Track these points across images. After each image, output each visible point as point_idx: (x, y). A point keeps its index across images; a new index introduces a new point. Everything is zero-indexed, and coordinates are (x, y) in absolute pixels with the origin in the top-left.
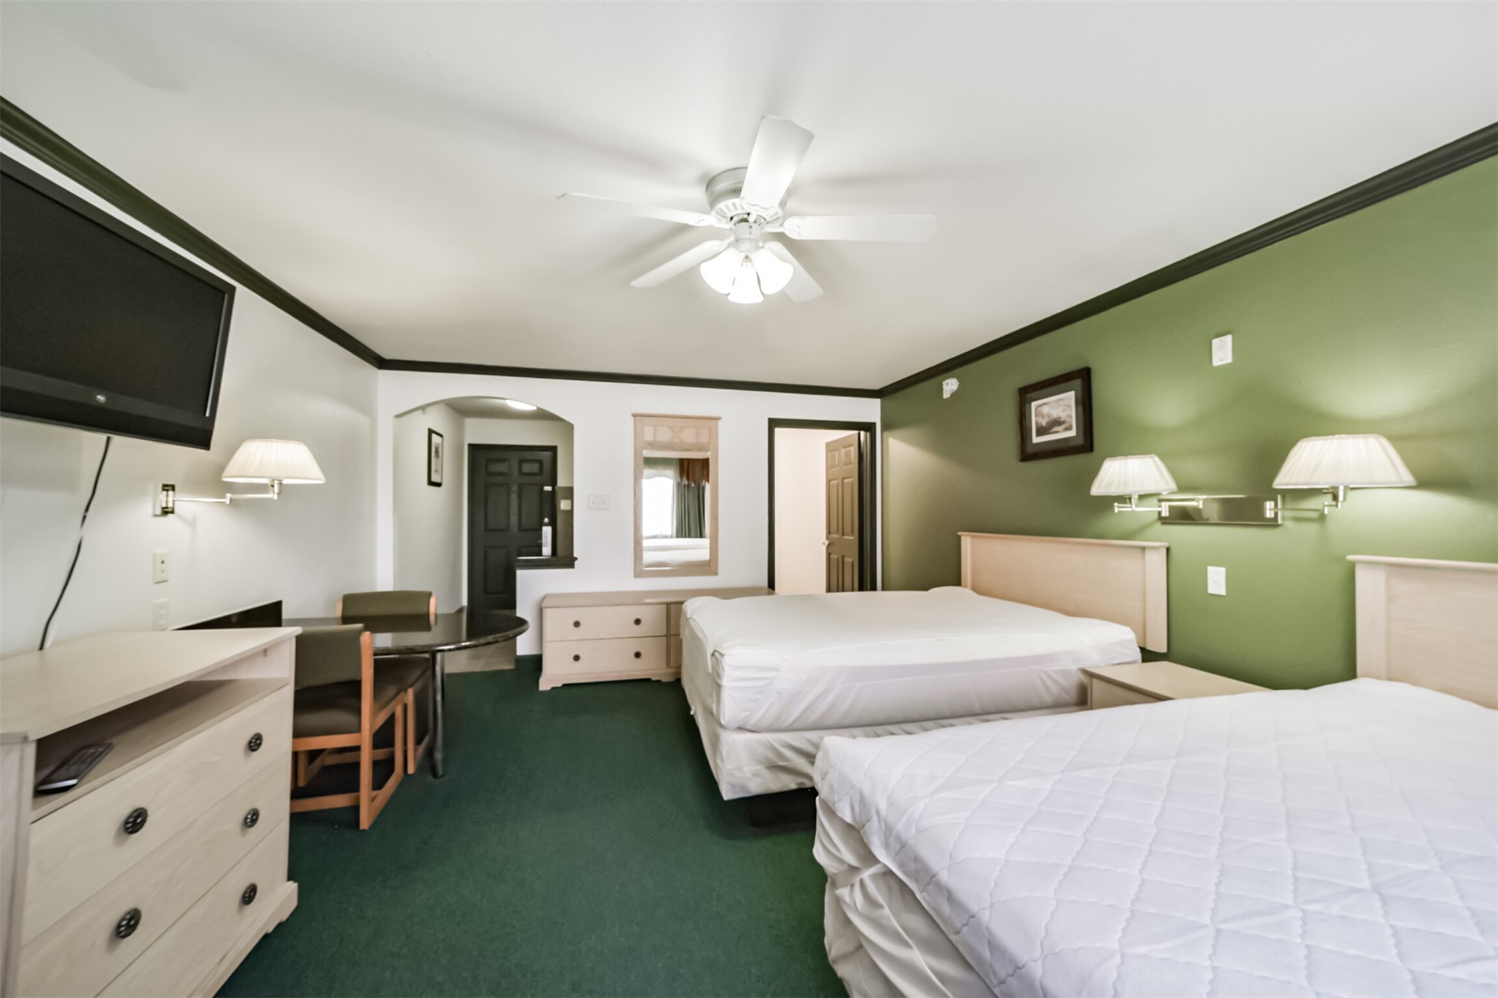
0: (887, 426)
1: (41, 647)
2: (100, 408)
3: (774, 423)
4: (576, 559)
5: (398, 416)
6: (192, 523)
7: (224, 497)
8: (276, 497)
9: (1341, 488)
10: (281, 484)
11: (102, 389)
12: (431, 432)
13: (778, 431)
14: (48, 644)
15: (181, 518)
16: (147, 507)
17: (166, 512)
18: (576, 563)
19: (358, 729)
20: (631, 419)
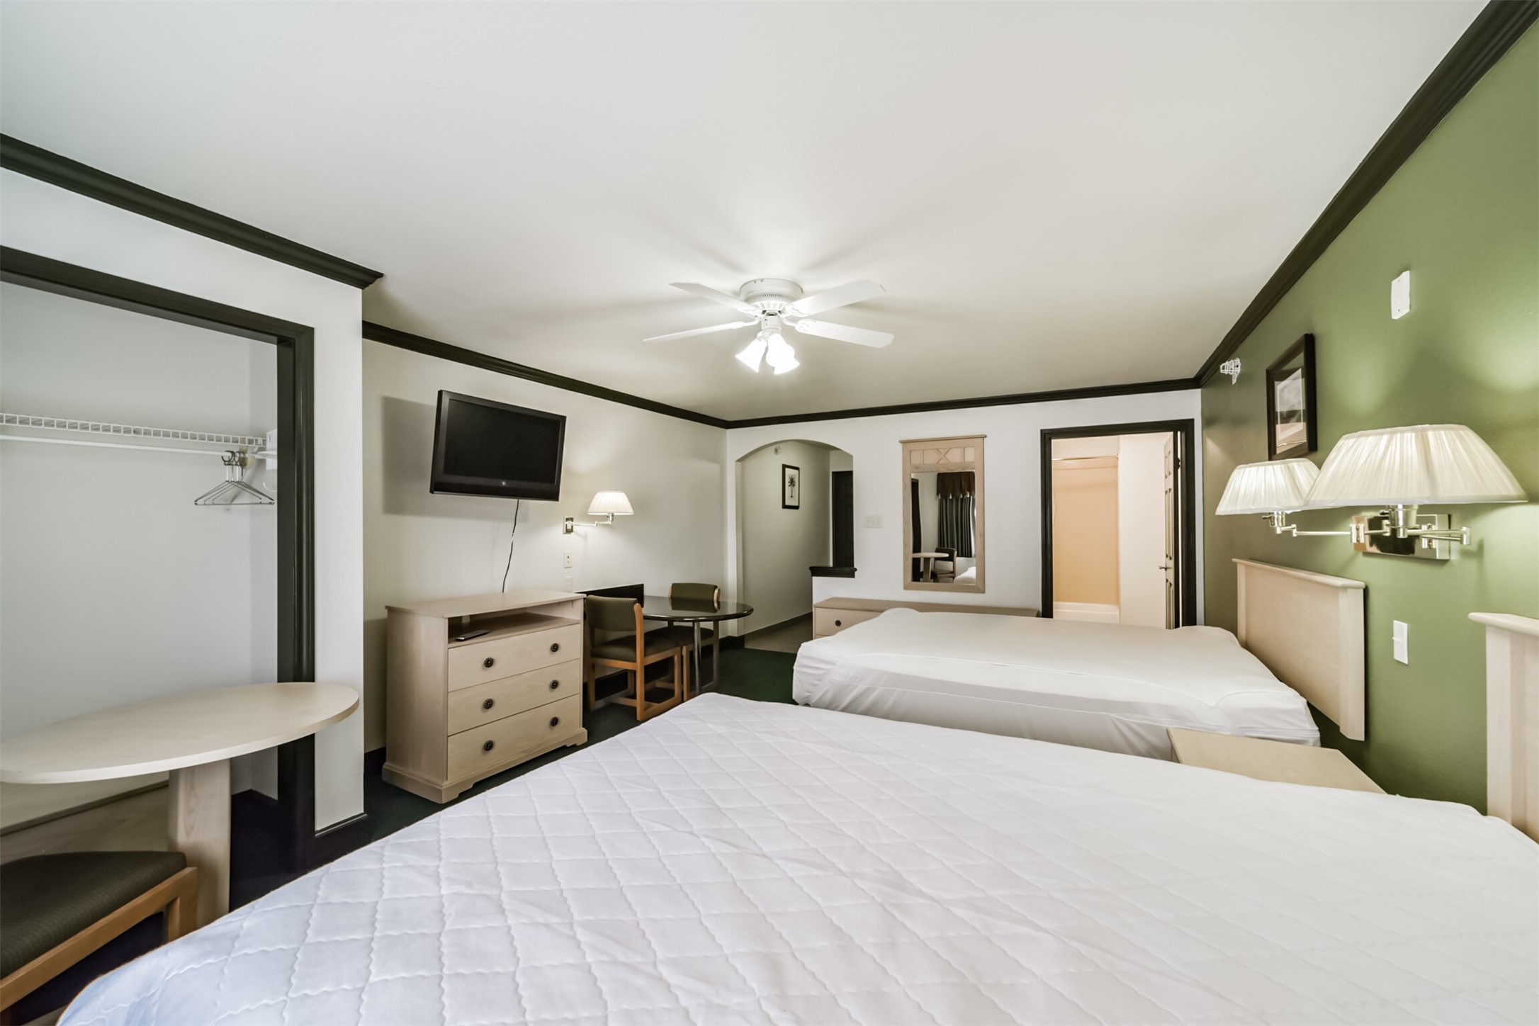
0: (1208, 422)
1: (503, 591)
2: (504, 488)
3: (1047, 437)
4: (856, 570)
5: (740, 460)
6: (585, 537)
7: (594, 523)
8: (610, 523)
9: (1400, 506)
10: (613, 515)
11: (504, 478)
12: (784, 467)
13: (1055, 443)
14: (505, 590)
15: (578, 534)
16: (561, 529)
17: (569, 531)
18: (856, 573)
19: (634, 661)
20: (900, 446)
